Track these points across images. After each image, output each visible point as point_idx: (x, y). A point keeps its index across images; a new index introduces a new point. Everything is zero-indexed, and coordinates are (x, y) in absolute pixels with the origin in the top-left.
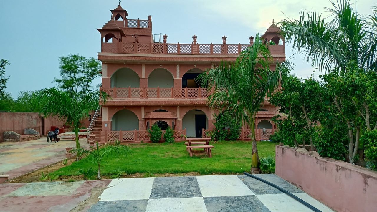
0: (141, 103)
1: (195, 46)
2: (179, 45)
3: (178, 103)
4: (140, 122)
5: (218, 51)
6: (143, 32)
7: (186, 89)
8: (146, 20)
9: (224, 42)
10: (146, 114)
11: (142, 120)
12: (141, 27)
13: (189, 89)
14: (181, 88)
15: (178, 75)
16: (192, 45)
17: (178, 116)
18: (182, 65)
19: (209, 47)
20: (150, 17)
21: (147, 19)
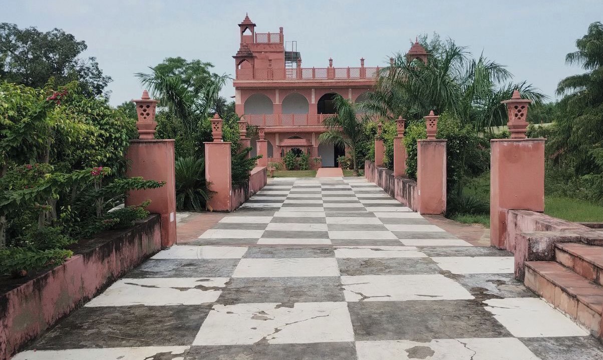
0: (275, 130)
1: (331, 71)
2: (314, 69)
3: (313, 130)
4: (274, 149)
5: (355, 75)
6: (274, 47)
7: (321, 115)
8: (278, 34)
9: (362, 65)
10: (281, 141)
11: (277, 147)
12: (272, 41)
13: (324, 115)
14: (316, 114)
15: (314, 100)
16: (328, 69)
17: (313, 143)
18: (318, 89)
19: (346, 70)
20: (281, 29)
21: (278, 31)
